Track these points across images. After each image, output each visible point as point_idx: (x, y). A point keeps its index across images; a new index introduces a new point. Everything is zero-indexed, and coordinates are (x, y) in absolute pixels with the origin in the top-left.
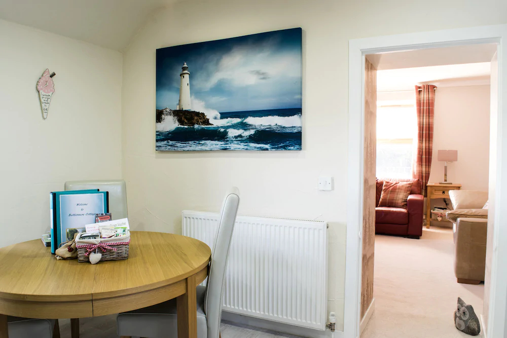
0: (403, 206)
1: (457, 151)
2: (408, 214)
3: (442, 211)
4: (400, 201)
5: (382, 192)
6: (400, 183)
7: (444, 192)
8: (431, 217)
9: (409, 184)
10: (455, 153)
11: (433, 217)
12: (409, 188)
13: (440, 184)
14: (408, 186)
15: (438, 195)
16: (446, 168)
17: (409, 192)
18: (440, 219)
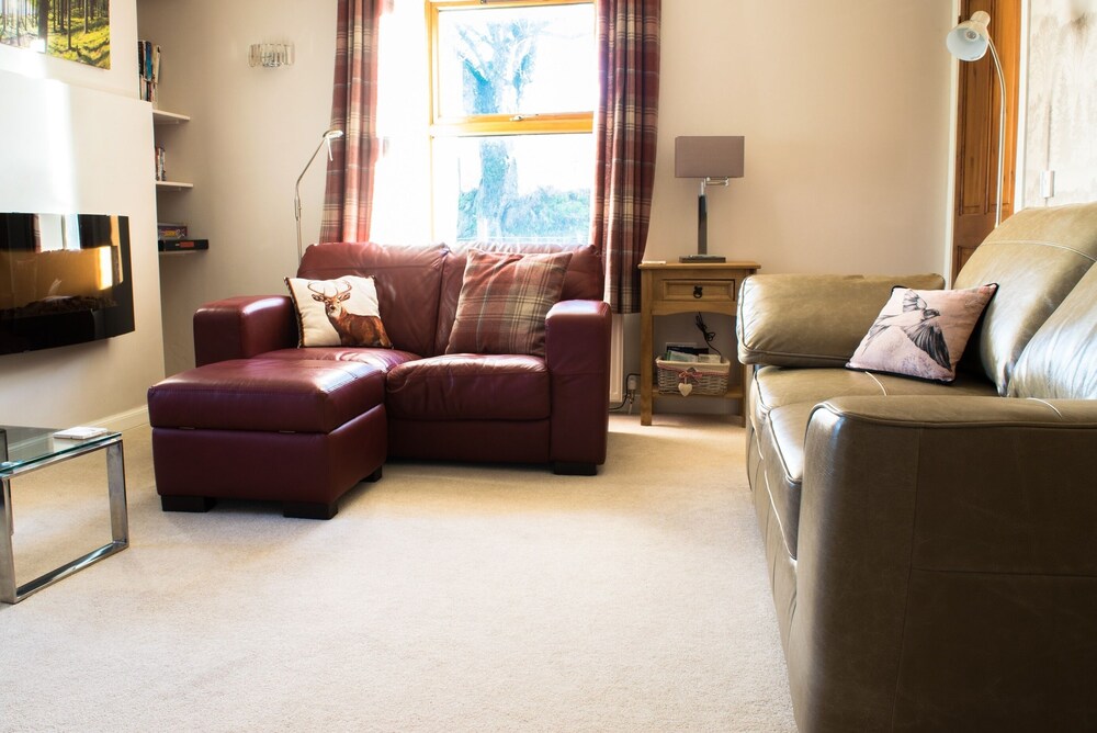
0: (535, 346)
1: (740, 141)
2: (549, 377)
3: (693, 361)
4: (523, 328)
5: (462, 297)
6: (526, 256)
7: (698, 292)
8: (655, 383)
9: (558, 260)
10: (737, 144)
11: (663, 382)
12: (559, 275)
13: (684, 260)
14: (552, 266)
15: (681, 302)
16: (702, 201)
17: (555, 292)
18: (685, 388)
